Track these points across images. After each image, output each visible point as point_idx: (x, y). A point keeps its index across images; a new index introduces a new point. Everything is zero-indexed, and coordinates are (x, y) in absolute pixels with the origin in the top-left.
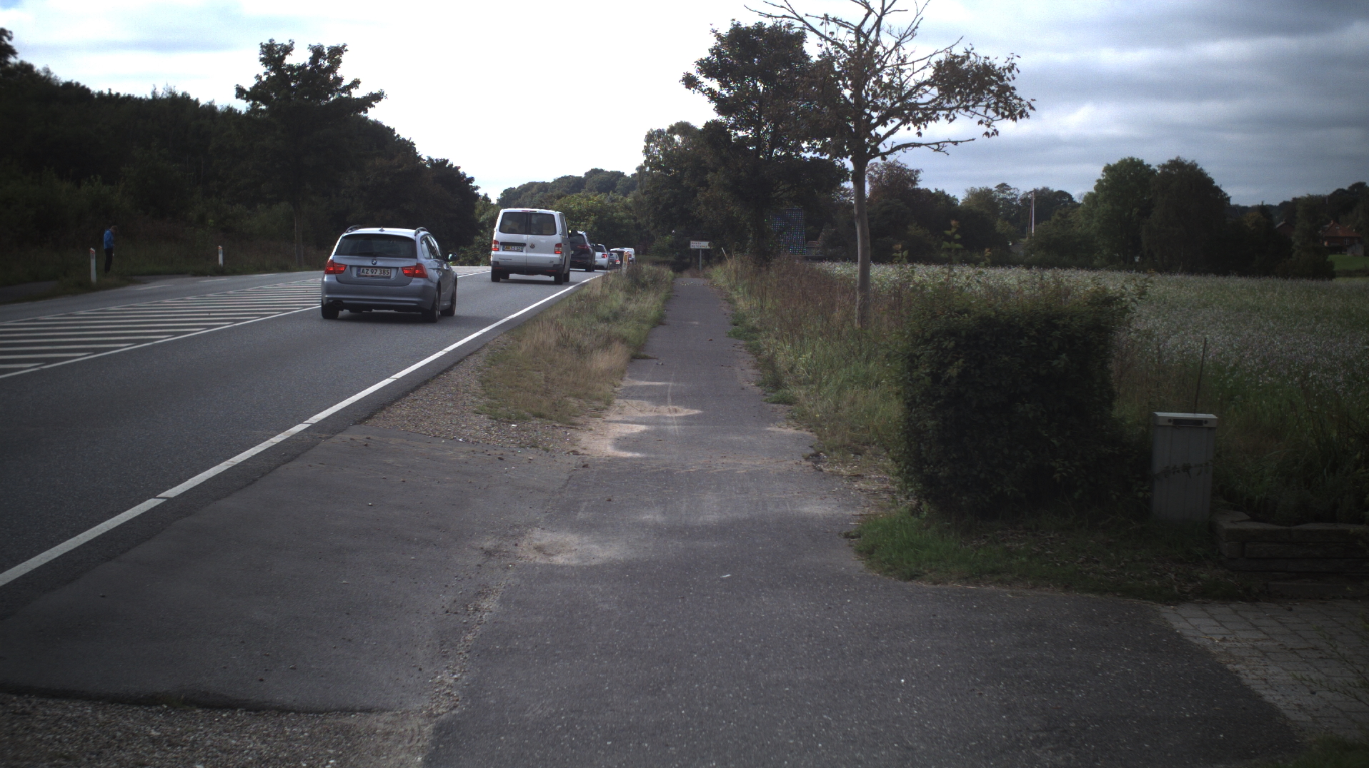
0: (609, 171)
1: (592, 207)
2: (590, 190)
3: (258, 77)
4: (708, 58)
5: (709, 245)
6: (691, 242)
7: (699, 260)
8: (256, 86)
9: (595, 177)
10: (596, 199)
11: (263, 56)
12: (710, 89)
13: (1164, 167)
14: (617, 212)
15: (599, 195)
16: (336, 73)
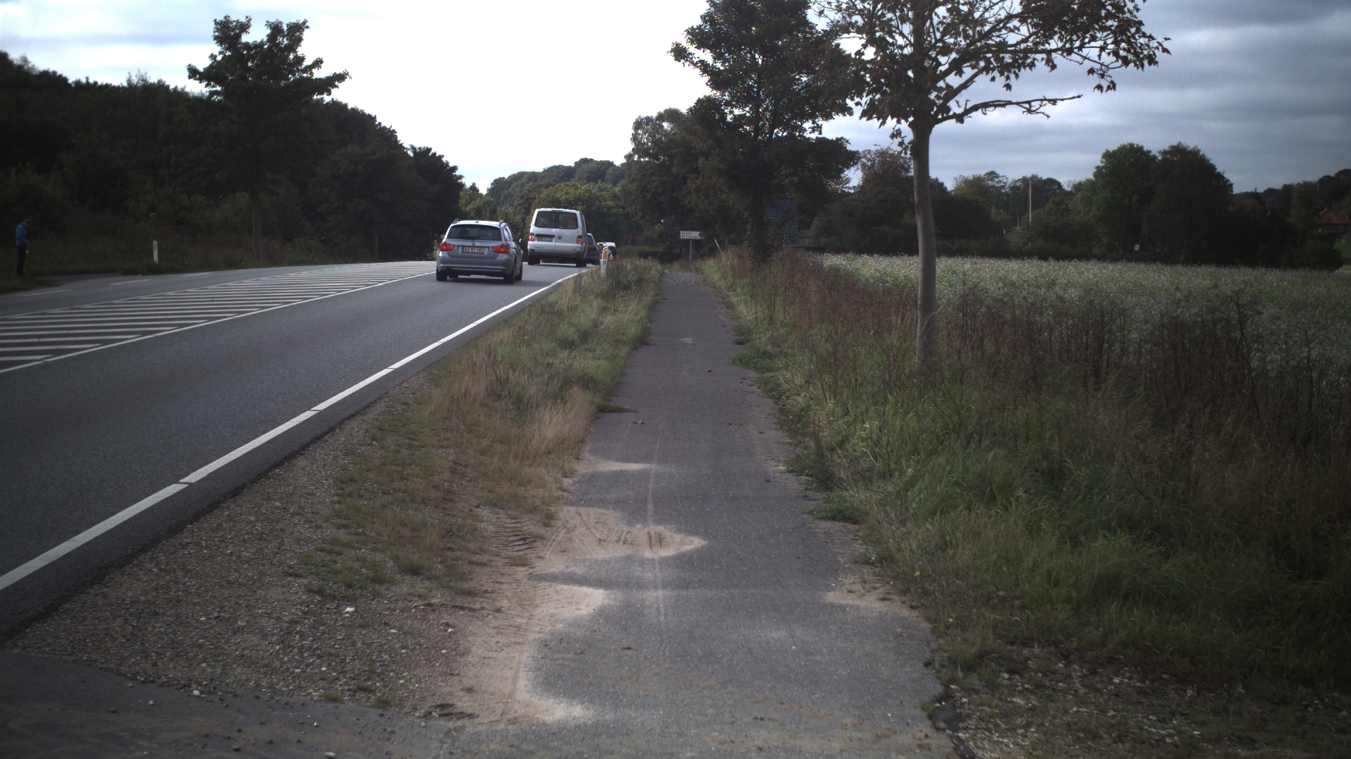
0: (599, 160)
1: (580, 196)
2: (579, 179)
3: (213, 57)
4: (700, 26)
5: (700, 235)
6: (681, 232)
7: (688, 251)
8: (211, 67)
9: (585, 167)
10: (584, 188)
11: (217, 34)
12: (702, 62)
13: (1164, 153)
14: (605, 200)
15: (588, 184)
16: (297, 52)
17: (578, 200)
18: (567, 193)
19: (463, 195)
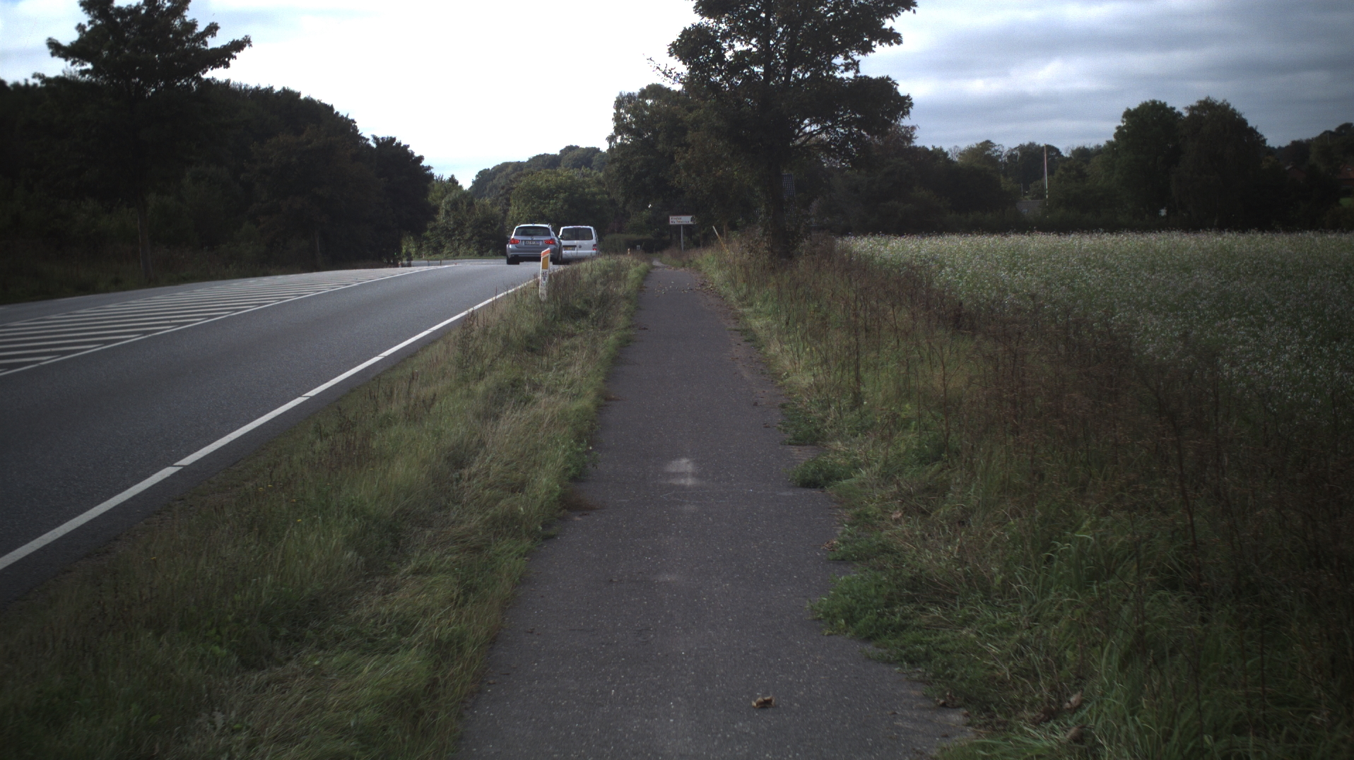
0: (584, 147)
1: (561, 183)
2: (563, 166)
3: (80, 27)
5: (692, 220)
6: (670, 218)
7: (680, 238)
9: (571, 154)
10: (567, 175)
13: (1192, 109)
14: (589, 187)
15: (572, 171)
16: (184, 17)
17: (560, 188)
18: (547, 181)
19: (436, 188)
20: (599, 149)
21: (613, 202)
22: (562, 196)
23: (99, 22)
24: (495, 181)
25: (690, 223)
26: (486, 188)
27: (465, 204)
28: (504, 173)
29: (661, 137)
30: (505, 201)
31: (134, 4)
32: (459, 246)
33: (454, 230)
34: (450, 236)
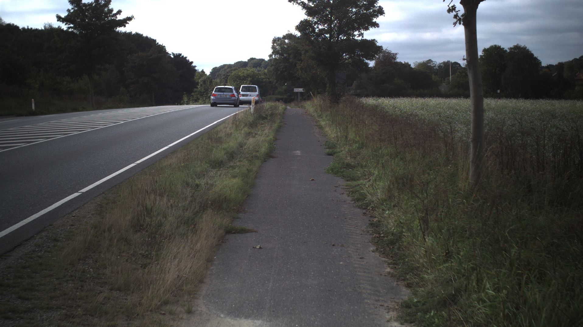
0: (258, 59)
1: (249, 74)
2: (249, 67)
3: (69, 10)
5: (303, 90)
6: (295, 89)
7: (298, 97)
8: (68, 15)
9: (252, 61)
13: (511, 49)
14: (261, 76)
15: (253, 69)
16: (109, 7)
17: (248, 76)
18: (243, 73)
19: (196, 75)
20: (264, 59)
21: (270, 82)
22: (249, 79)
23: (76, 9)
24: (220, 72)
25: (302, 91)
26: (216, 75)
27: (209, 82)
28: (224, 69)
29: (291, 56)
30: (225, 81)
31: (90, 2)
32: (206, 99)
33: (204, 92)
34: (202, 95)
